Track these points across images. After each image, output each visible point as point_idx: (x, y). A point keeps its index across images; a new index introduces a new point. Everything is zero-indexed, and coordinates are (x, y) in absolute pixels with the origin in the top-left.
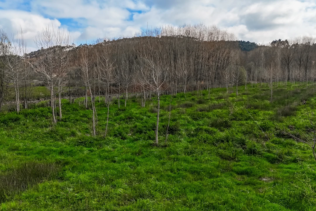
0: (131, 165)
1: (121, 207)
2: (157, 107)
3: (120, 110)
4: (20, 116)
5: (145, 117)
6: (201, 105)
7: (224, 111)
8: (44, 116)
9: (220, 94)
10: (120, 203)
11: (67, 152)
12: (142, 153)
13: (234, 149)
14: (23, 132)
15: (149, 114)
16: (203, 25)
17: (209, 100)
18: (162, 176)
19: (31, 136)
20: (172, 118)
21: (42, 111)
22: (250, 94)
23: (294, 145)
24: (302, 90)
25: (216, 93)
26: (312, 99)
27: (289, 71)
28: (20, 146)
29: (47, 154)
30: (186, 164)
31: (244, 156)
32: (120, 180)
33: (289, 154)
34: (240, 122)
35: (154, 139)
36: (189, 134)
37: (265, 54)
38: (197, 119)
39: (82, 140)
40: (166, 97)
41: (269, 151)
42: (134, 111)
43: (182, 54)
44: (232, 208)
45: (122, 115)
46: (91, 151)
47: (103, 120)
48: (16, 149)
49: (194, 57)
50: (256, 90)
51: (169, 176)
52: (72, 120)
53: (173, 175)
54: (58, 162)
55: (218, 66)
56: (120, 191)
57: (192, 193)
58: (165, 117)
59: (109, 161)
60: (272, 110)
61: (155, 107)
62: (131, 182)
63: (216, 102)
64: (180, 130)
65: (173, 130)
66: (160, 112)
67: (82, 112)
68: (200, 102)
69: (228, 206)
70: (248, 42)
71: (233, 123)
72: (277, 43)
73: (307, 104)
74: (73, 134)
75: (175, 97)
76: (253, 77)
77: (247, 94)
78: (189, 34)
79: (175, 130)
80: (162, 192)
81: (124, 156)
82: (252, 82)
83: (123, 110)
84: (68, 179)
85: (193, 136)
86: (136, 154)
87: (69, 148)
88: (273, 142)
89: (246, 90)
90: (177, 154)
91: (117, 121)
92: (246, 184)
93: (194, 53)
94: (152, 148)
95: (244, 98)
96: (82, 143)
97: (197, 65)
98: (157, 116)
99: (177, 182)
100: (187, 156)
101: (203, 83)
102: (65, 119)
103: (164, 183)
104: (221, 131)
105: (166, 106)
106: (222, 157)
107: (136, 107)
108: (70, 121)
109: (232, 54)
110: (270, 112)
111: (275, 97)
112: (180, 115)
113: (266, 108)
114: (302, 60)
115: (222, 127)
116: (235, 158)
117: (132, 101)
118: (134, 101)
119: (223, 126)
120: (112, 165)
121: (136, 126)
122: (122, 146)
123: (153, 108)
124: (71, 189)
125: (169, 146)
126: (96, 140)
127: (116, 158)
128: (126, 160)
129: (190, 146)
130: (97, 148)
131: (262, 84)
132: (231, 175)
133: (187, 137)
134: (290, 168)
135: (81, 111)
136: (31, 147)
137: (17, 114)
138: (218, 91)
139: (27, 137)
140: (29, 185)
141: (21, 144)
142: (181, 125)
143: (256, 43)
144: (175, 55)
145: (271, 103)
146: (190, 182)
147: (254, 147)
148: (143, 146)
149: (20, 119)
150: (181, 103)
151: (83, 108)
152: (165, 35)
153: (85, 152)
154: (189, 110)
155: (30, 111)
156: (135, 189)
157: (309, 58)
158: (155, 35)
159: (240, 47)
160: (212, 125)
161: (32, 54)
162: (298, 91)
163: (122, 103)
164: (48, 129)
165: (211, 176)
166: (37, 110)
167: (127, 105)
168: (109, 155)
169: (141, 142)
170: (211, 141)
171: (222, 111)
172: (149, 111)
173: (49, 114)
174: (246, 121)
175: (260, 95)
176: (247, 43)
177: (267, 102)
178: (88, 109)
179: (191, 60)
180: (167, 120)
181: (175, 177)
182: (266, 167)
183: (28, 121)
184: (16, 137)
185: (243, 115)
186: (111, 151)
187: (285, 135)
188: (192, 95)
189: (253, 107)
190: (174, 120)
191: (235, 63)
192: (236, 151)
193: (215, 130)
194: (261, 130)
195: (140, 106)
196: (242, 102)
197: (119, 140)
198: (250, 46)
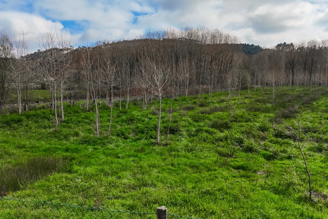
0: (134, 160)
1: (126, 194)
2: (159, 110)
3: (121, 112)
4: (23, 117)
5: (146, 119)
6: (202, 108)
7: (225, 114)
8: (46, 118)
9: (222, 98)
10: (126, 191)
11: (72, 150)
12: (145, 151)
13: (232, 147)
14: (27, 132)
15: (151, 116)
16: (206, 28)
17: (211, 104)
18: (163, 169)
19: (35, 136)
20: (174, 120)
21: (44, 113)
22: (252, 98)
23: (290, 144)
24: (305, 94)
25: (218, 96)
26: (314, 103)
27: (293, 75)
28: (26, 144)
29: (53, 151)
30: (186, 160)
31: (241, 153)
32: (125, 173)
33: (284, 151)
34: (240, 123)
35: (156, 138)
36: (190, 135)
37: (270, 57)
38: (198, 121)
39: (86, 139)
40: (167, 100)
41: (265, 150)
42: (136, 113)
43: (184, 57)
44: (226, 194)
45: (124, 117)
46: (96, 149)
47: (105, 121)
48: (23, 147)
49: (196, 61)
50: (259, 94)
51: (169, 169)
52: (74, 121)
53: (173, 168)
54: (65, 158)
55: (221, 69)
56: (125, 181)
57: (191, 183)
58: (166, 119)
59: (113, 157)
60: (273, 112)
61: (156, 109)
62: (134, 174)
63: (218, 105)
64: (181, 131)
65: (174, 131)
66: (161, 114)
67: (83, 115)
68: (202, 105)
69: (223, 193)
70: (253, 45)
71: (233, 124)
72: (282, 46)
73: (308, 107)
74: (77, 134)
75: (176, 100)
76: (257, 81)
77: (249, 98)
78: (191, 37)
79: (176, 131)
80: (163, 182)
81: (127, 153)
82: (256, 86)
83: (124, 113)
84: (76, 172)
85: (193, 136)
86: (138, 151)
87: (73, 146)
88: (270, 142)
89: (248, 94)
90: (178, 151)
91: (119, 123)
92: (242, 176)
93: (196, 56)
94: (153, 147)
95: (246, 101)
96: (86, 142)
97: (199, 69)
98: (158, 118)
99: (178, 174)
100: (188, 153)
101: (205, 86)
102: (68, 120)
103: (165, 175)
104: (222, 132)
105: (167, 109)
106: (221, 154)
107: (138, 110)
108: (72, 123)
109: (236, 57)
110: (271, 115)
111: (278, 100)
112: (182, 118)
113: (267, 111)
114: (306, 64)
115: (222, 129)
116: (233, 155)
117: (134, 104)
118: (135, 104)
119: (223, 127)
120: (116, 160)
121: (138, 128)
122: (125, 145)
123: (154, 111)
124: (80, 180)
125: (170, 144)
126: (100, 139)
127: (120, 155)
128: (129, 156)
129: (190, 144)
130: (101, 147)
131: (266, 88)
132: (228, 169)
133: (188, 137)
134: (284, 164)
135: (82, 113)
136: (37, 145)
137: (19, 115)
138: (220, 95)
139: (31, 137)
140: (40, 176)
141: (27, 143)
142: (182, 126)
143: (260, 46)
144: (177, 58)
145: (272, 106)
146: (190, 174)
147: (251, 145)
148: (146, 145)
149: (22, 120)
150: (183, 107)
151: (84, 111)
152: (166, 37)
153: (90, 150)
154: (191, 113)
155: (32, 112)
156: (138, 180)
157: (314, 61)
158: (156, 38)
159: (244, 50)
160: (213, 126)
161: (28, 57)
162: (302, 95)
163: (124, 106)
164: (51, 130)
165: (209, 170)
166: (39, 112)
167: (128, 108)
168: (113, 152)
169: (143, 141)
170: (210, 140)
171: (223, 114)
172: (150, 114)
173: (51, 115)
174: (246, 123)
175: (263, 99)
176: (251, 46)
177: (269, 105)
178: (89, 111)
179: (193, 63)
180: (168, 121)
181: (176, 170)
182: (261, 162)
183: (30, 122)
184: (20, 137)
185: (244, 117)
186: (115, 149)
187: (282, 136)
188: (194, 99)
189: (254, 110)
190: (175, 122)
191: (238, 67)
192: (234, 149)
193: (215, 131)
194: (260, 131)
195: (141, 109)
196: (244, 105)
197: (122, 140)
198: (254, 49)
